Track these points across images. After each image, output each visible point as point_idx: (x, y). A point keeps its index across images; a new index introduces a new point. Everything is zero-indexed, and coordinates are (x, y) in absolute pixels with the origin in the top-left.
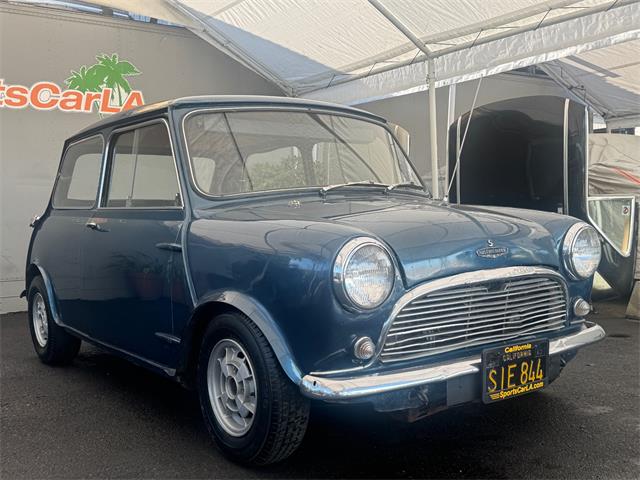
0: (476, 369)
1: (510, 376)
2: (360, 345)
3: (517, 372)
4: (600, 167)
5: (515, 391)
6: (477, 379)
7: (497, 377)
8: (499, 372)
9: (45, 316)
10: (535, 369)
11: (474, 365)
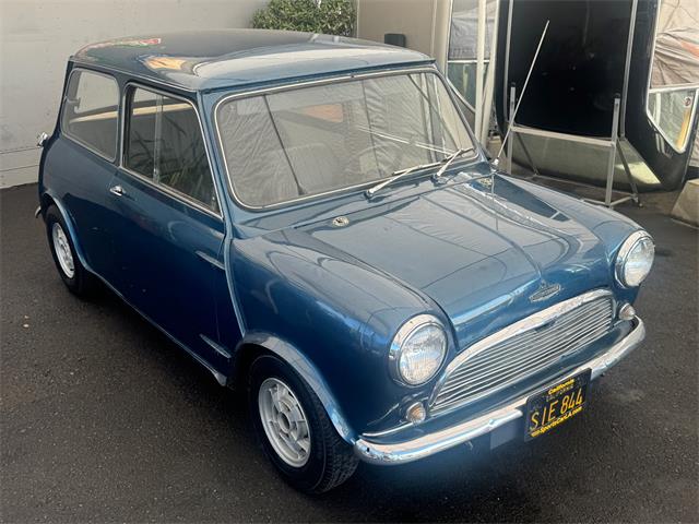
0: (519, 413)
1: (551, 411)
2: (412, 410)
3: (558, 407)
4: (667, 38)
5: (554, 424)
6: (520, 424)
7: (539, 418)
8: (541, 412)
9: (68, 248)
10: (575, 398)
11: (518, 408)
